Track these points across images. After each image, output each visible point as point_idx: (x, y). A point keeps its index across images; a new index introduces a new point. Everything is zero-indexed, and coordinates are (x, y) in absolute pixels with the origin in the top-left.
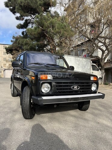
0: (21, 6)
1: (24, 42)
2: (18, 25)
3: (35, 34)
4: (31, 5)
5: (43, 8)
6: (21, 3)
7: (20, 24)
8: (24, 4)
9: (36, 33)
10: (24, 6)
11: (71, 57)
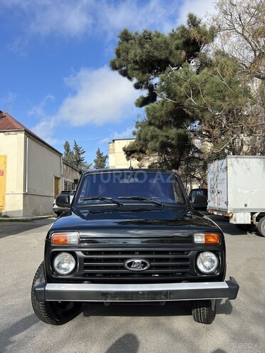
0: (136, 62)
1: (149, 134)
2: (138, 100)
3: (161, 116)
4: (156, 54)
5: (184, 53)
6: (136, 56)
7: (142, 97)
8: (141, 56)
9: (163, 112)
10: (142, 61)
11: (247, 160)
